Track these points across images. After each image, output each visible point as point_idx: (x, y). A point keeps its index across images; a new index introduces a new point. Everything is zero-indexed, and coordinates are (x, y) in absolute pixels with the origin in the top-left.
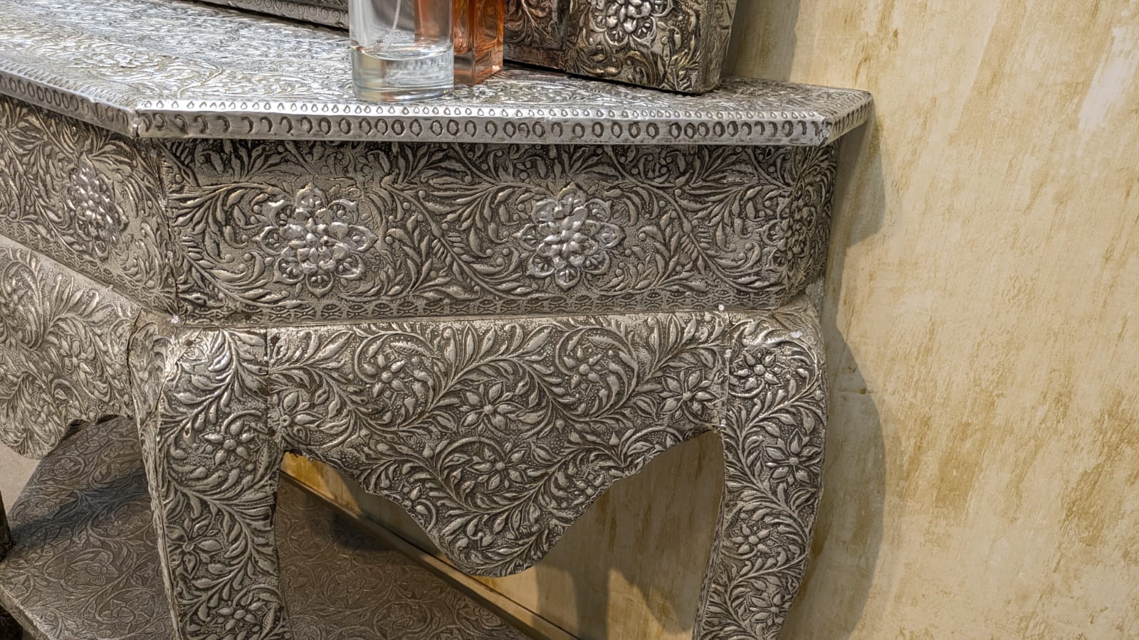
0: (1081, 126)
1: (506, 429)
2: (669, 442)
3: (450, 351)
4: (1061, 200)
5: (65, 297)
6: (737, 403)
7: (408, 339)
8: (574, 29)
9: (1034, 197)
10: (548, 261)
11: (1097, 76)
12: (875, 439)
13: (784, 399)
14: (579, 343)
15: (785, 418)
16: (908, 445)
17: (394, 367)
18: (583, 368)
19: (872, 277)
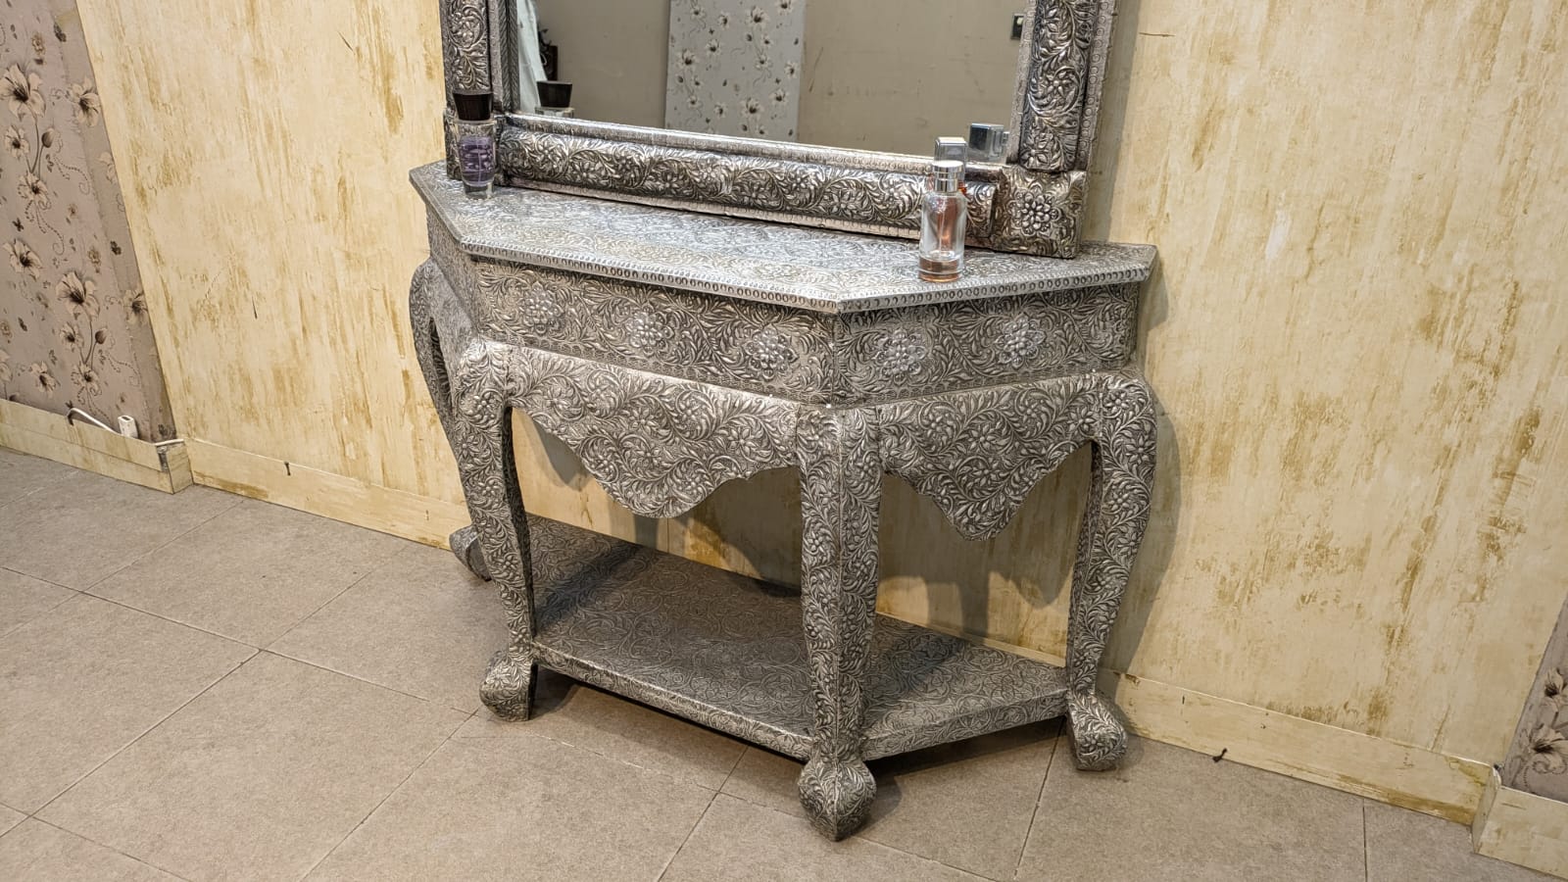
0: (1267, 257)
1: (990, 451)
2: (1071, 450)
3: (963, 409)
4: (1261, 295)
5: (737, 405)
6: (1108, 422)
7: (943, 404)
8: (1001, 228)
9: (1248, 294)
10: (1009, 354)
11: (1271, 234)
12: (1173, 442)
13: (1134, 416)
14: (1026, 397)
15: (1135, 427)
16: (1192, 443)
17: (937, 420)
18: (1029, 411)
19: (1163, 346)
